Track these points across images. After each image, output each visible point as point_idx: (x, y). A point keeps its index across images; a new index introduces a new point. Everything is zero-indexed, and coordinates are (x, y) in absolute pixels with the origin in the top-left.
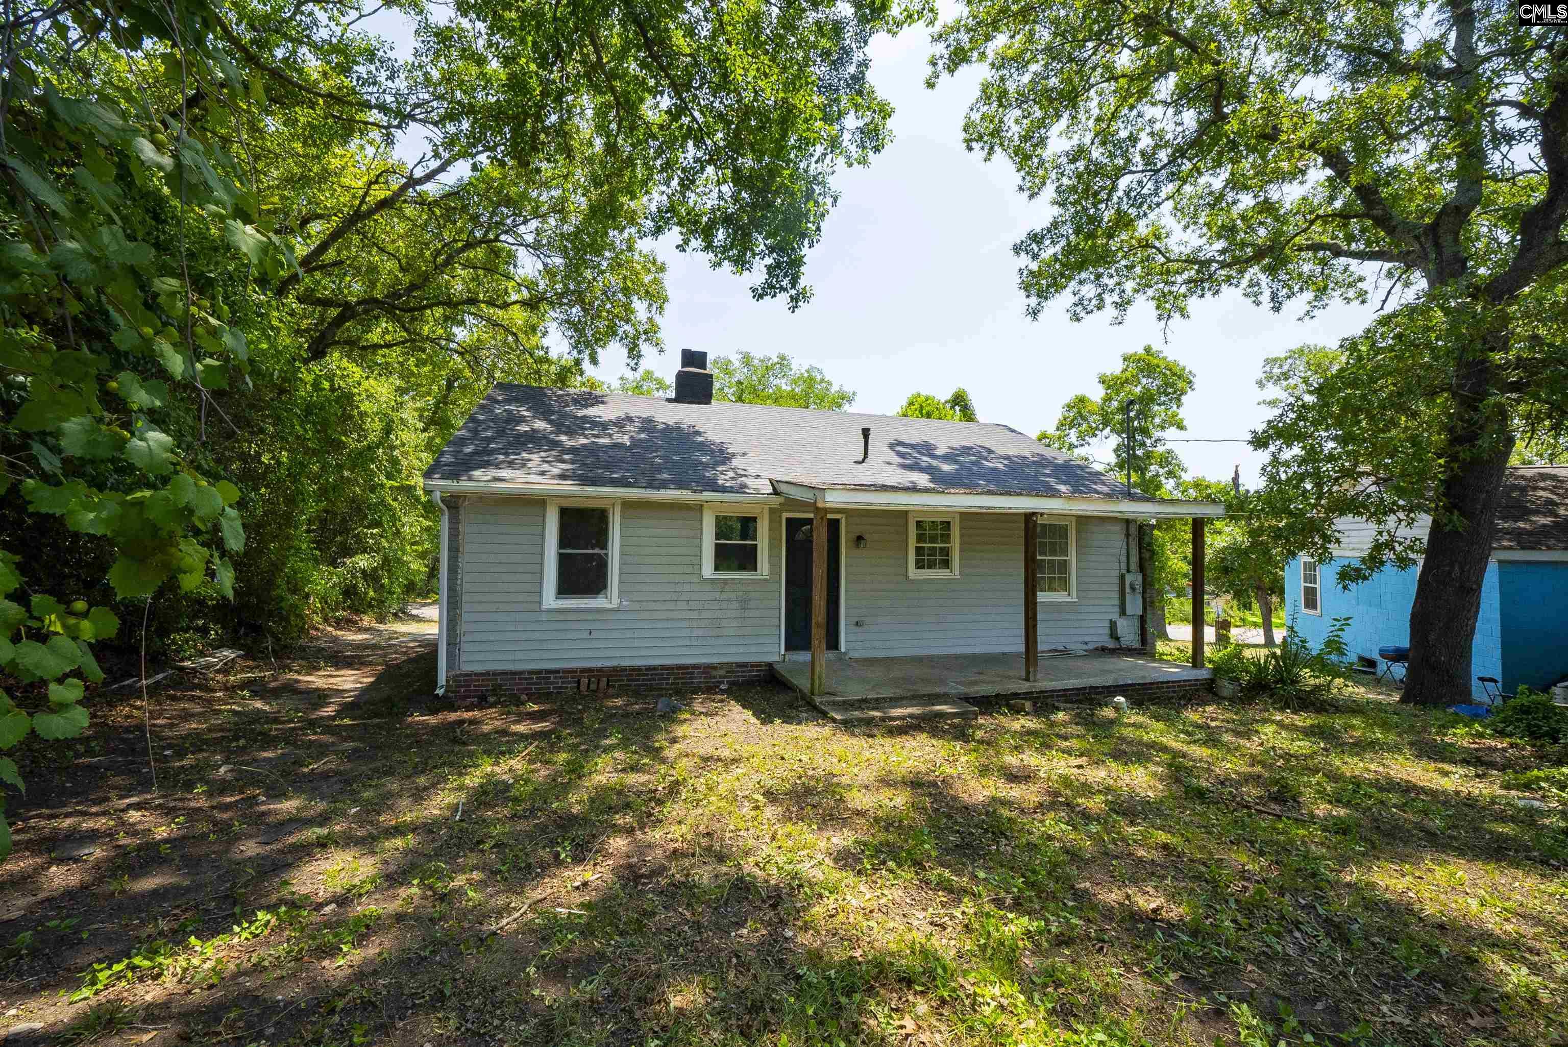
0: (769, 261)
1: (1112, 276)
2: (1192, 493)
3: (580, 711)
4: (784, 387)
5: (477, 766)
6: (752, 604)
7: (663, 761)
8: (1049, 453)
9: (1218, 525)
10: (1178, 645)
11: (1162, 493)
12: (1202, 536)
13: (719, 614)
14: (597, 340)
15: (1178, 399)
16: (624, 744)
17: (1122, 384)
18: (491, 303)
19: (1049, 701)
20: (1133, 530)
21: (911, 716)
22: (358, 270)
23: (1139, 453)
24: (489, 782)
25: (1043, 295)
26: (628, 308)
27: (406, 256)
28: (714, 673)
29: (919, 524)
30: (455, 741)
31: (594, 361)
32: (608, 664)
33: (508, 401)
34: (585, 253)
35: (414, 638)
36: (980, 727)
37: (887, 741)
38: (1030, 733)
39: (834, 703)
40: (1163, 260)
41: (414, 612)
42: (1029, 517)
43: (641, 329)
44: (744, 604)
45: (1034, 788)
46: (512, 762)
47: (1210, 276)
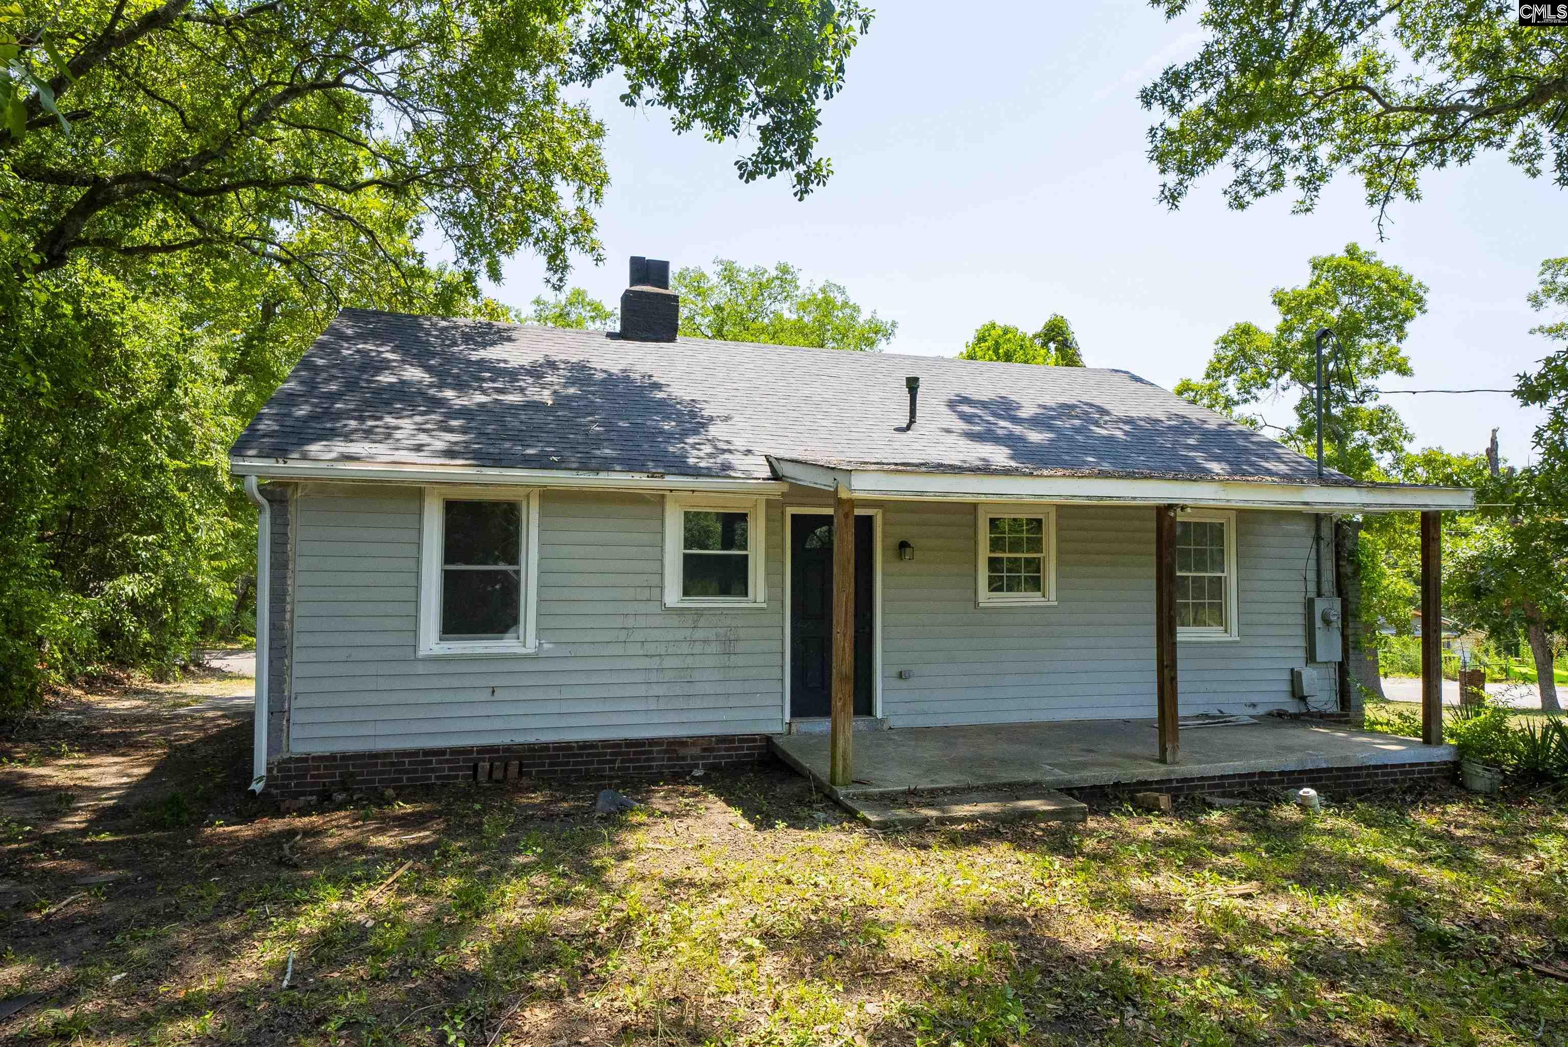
0: (764, 120)
1: (1296, 137)
2: (1421, 472)
3: (477, 813)
4: (786, 315)
5: (315, 901)
6: (740, 647)
7: (607, 887)
8: (1195, 413)
9: (1464, 522)
10: (1400, 708)
11: (1373, 474)
12: (1438, 539)
13: (689, 661)
14: (500, 243)
15: (1400, 328)
16: (547, 862)
17: (1310, 305)
18: (332, 183)
19: (1197, 793)
20: (1327, 531)
21: (985, 816)
22: (114, 125)
23: (1336, 411)
24: (335, 927)
25: (1187, 168)
26: (547, 194)
27: (193, 106)
28: (682, 751)
29: (994, 523)
30: (282, 863)
31: (495, 274)
32: (520, 739)
33: (362, 337)
34: (479, 107)
35: (215, 703)
36: (1091, 833)
37: (948, 855)
38: (1168, 842)
39: (867, 797)
40: (1379, 108)
41: (215, 664)
42: (1164, 512)
43: (567, 226)
44: (728, 644)
45: (1177, 929)
46: (372, 894)
47: (1457, 132)
